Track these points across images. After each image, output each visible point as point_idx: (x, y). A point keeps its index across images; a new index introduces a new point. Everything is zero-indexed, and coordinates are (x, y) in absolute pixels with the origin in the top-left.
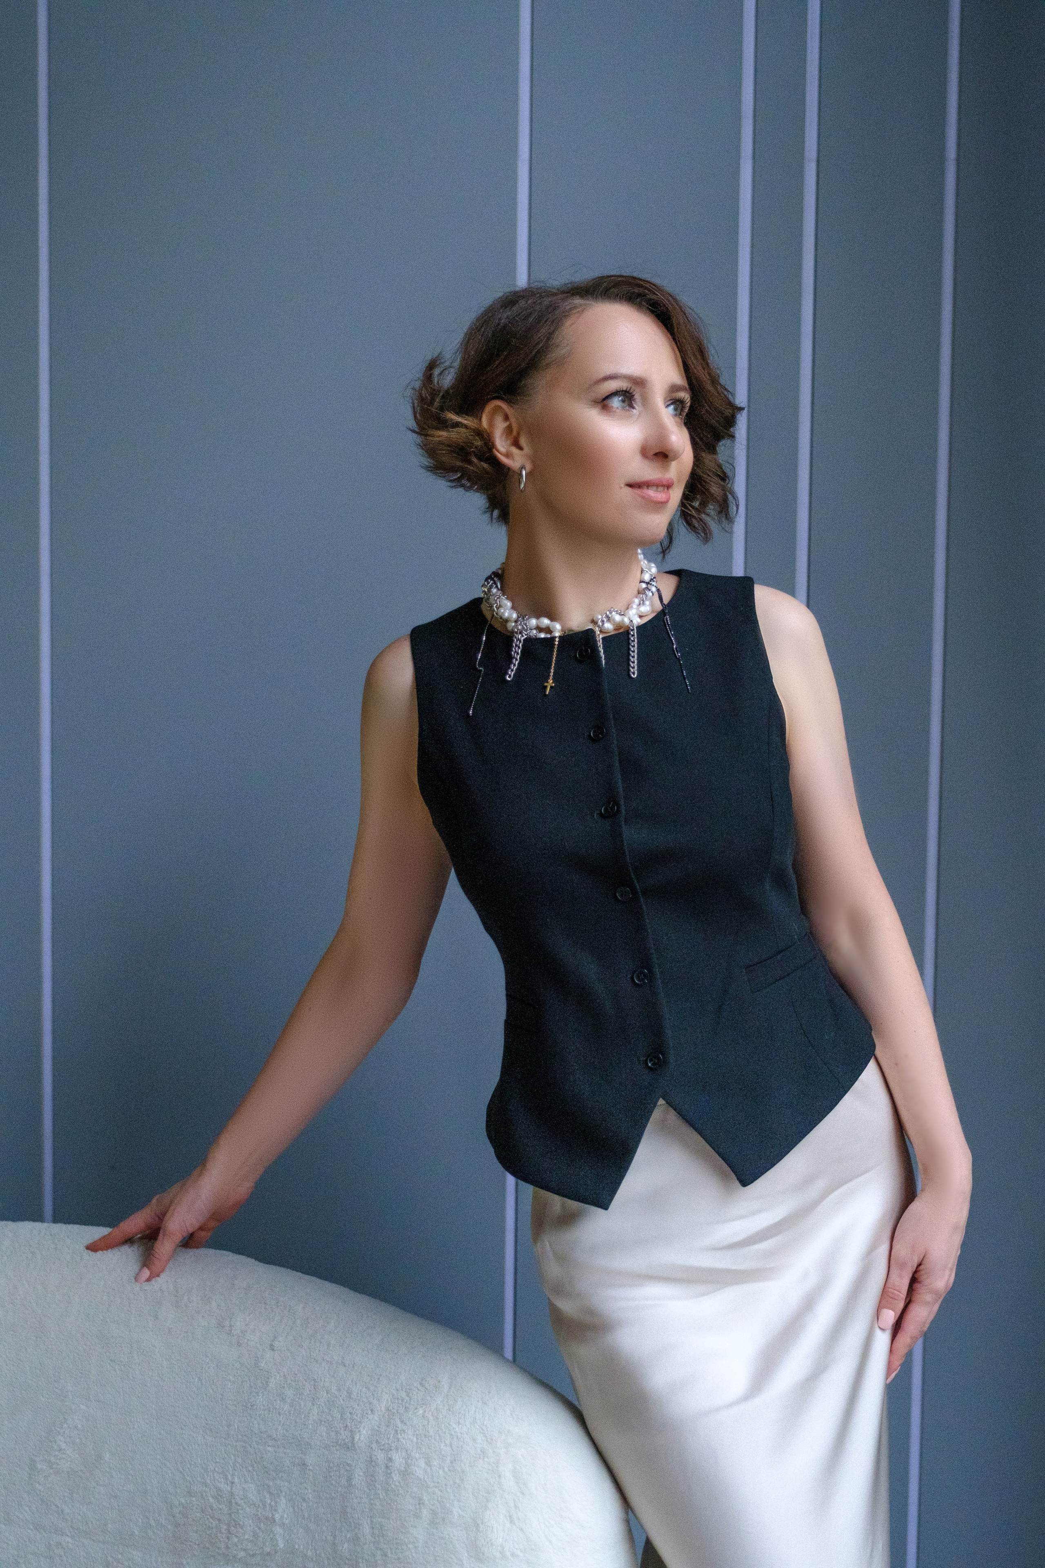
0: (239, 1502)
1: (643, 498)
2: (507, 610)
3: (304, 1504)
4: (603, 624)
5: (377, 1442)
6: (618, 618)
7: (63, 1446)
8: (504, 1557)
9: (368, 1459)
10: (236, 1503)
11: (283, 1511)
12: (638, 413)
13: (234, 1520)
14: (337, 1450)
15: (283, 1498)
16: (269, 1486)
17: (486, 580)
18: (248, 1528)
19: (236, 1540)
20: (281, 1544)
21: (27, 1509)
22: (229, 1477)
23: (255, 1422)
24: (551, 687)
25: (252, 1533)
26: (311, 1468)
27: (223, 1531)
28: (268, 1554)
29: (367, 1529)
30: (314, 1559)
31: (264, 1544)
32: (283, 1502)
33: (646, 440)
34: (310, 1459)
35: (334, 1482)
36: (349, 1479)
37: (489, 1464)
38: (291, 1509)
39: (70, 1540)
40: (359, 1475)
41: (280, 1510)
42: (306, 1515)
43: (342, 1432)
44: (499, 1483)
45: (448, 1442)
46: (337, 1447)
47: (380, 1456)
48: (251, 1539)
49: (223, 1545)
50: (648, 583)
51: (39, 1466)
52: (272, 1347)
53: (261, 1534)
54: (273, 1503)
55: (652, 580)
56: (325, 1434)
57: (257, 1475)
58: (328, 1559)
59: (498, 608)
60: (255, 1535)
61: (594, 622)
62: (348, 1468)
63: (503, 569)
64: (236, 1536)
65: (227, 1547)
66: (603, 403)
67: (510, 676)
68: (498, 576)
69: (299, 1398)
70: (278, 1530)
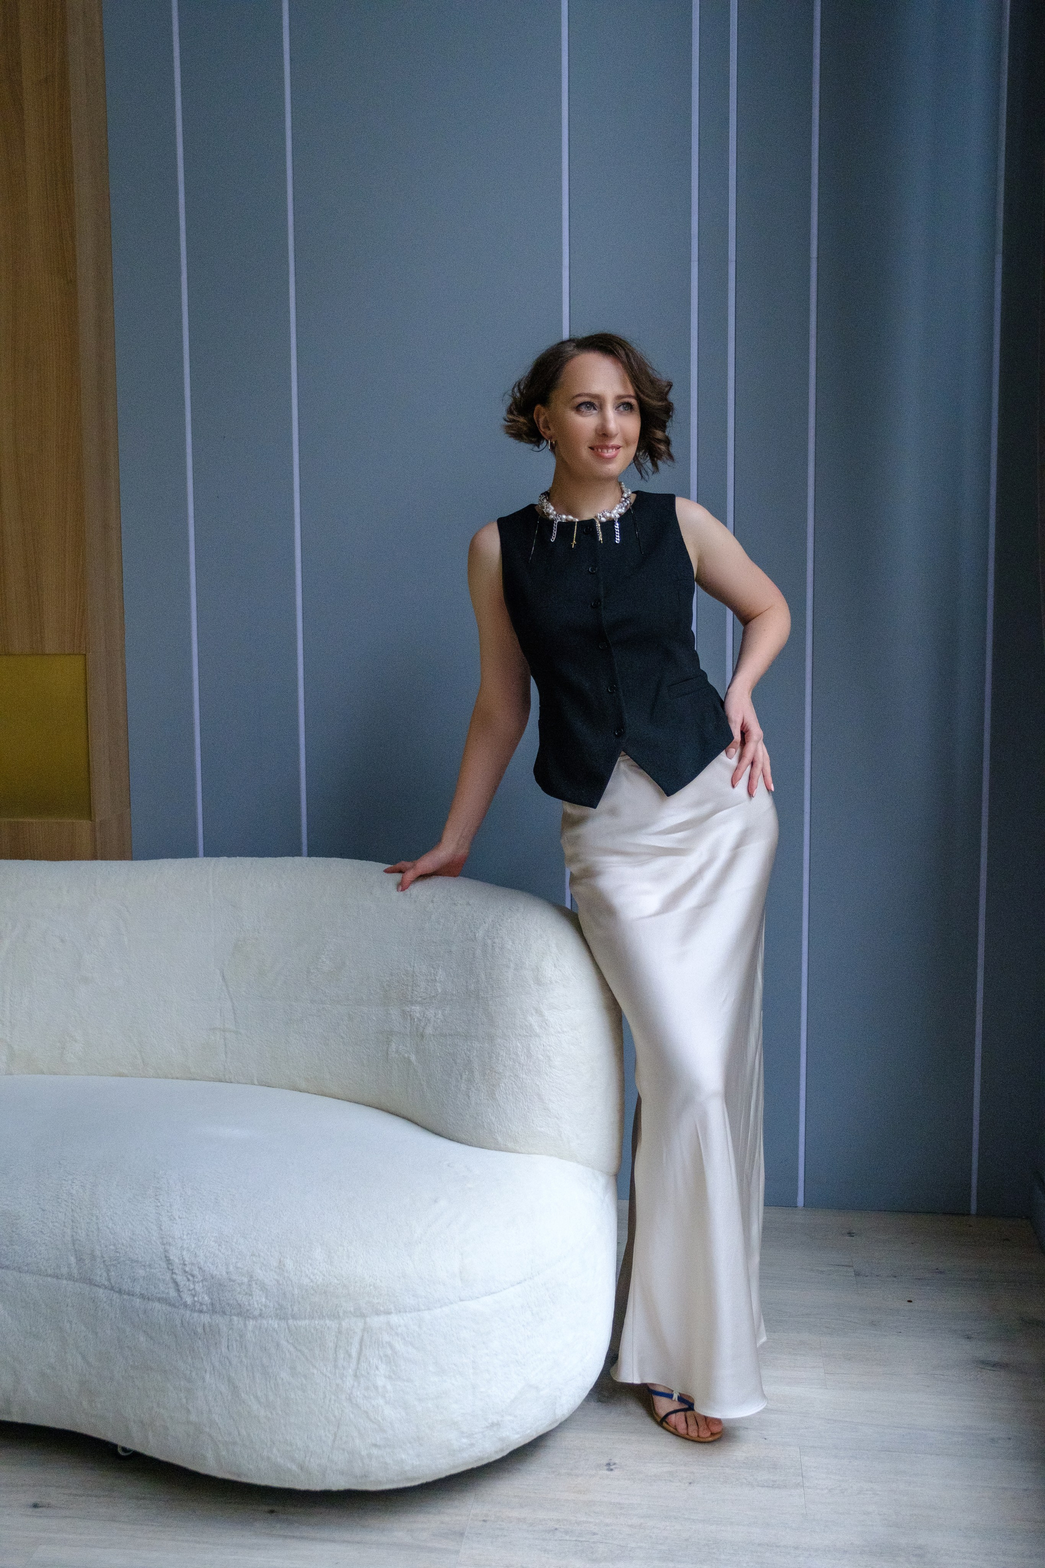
2: (551, 509)
3: (451, 970)
4: (600, 518)
5: (488, 936)
6: (608, 515)
7: (325, 960)
8: (551, 982)
9: (483, 944)
10: (416, 976)
11: (441, 974)
13: (415, 984)
14: (467, 942)
15: (440, 969)
16: (433, 965)
17: (542, 494)
18: (423, 986)
20: (440, 991)
21: (306, 993)
22: (412, 964)
23: (425, 936)
24: (575, 544)
25: (424, 988)
26: (454, 953)
27: (410, 990)
28: (433, 996)
29: (483, 976)
30: (457, 995)
32: (440, 971)
34: (454, 948)
35: (466, 957)
36: (474, 954)
37: (544, 941)
38: (445, 974)
39: (329, 1006)
40: (479, 952)
41: (439, 975)
42: (452, 975)
43: (470, 933)
44: (549, 949)
45: (523, 933)
47: (489, 942)
49: (409, 997)
50: (625, 499)
51: (312, 971)
52: (432, 902)
53: (429, 988)
54: (435, 973)
55: (628, 497)
56: (461, 936)
57: (427, 961)
58: (463, 994)
59: (546, 508)
60: (426, 988)
61: (596, 517)
62: (473, 950)
63: (550, 490)
66: (578, 408)
67: (553, 540)
68: (547, 495)
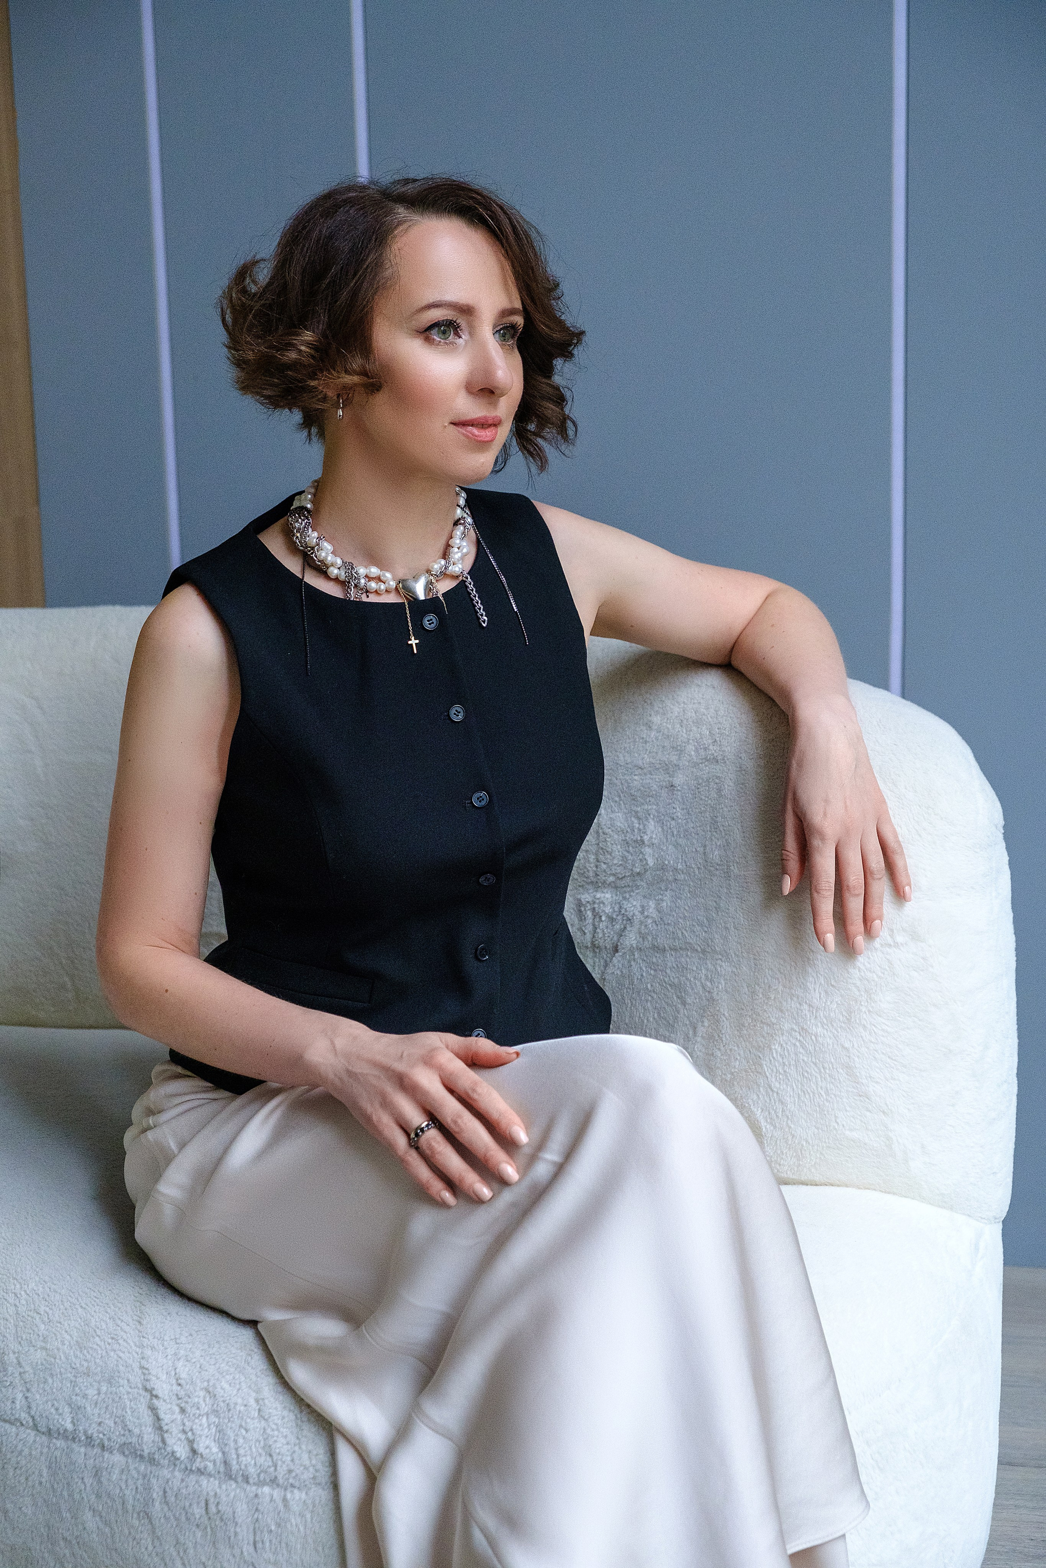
0: (607, 832)
1: (467, 437)
2: (328, 555)
3: (673, 823)
9: (738, 769)
10: (604, 833)
11: (653, 831)
12: (464, 343)
13: (602, 848)
14: (706, 766)
15: (651, 820)
16: (636, 812)
18: (617, 853)
19: (604, 866)
20: (651, 862)
23: (621, 755)
25: (620, 858)
26: (679, 788)
27: (591, 860)
28: (638, 874)
30: (685, 871)
31: (633, 865)
32: (651, 825)
33: (471, 373)
34: (679, 779)
35: (703, 798)
36: (719, 790)
38: (660, 829)
41: (648, 833)
42: (675, 833)
46: (706, 763)
48: (620, 863)
49: (591, 874)
53: (630, 857)
54: (641, 827)
56: (693, 753)
57: (624, 804)
58: (699, 868)
60: (624, 858)
62: (717, 781)
64: (604, 863)
65: (597, 875)
66: (426, 332)
69: (667, 723)
70: (648, 850)
